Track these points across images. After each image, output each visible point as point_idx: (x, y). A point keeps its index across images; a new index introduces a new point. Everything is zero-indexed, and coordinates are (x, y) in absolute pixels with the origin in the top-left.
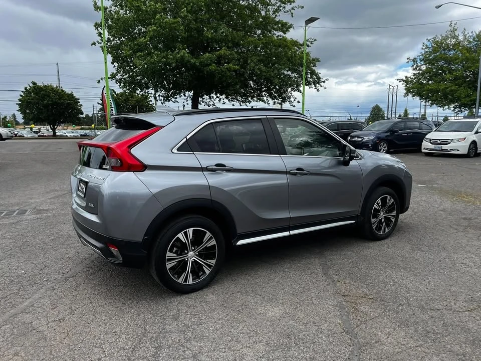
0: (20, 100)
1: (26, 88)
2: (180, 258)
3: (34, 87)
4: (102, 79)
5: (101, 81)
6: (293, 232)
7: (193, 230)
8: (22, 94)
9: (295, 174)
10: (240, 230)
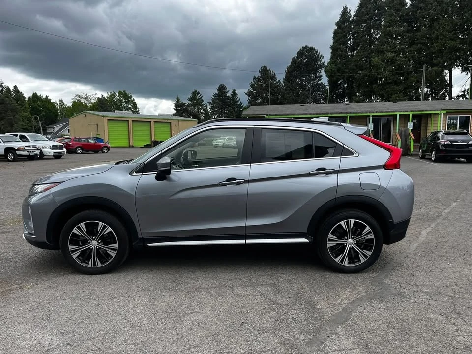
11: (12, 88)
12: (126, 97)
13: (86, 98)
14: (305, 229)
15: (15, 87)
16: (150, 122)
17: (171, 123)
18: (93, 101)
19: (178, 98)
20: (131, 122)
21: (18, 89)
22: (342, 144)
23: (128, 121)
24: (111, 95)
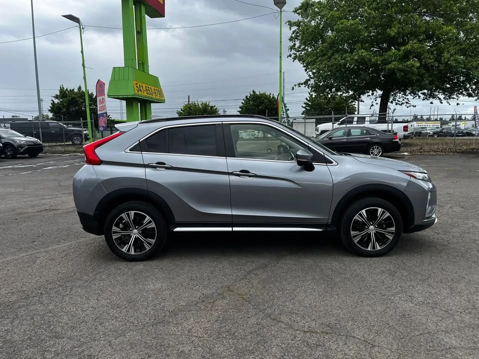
0: (240, 108)
1: (246, 97)
2: (125, 233)
3: (253, 95)
4: (295, 86)
5: (295, 87)
6: (235, 229)
7: (135, 213)
8: (243, 102)
9: (238, 175)
10: (178, 219)
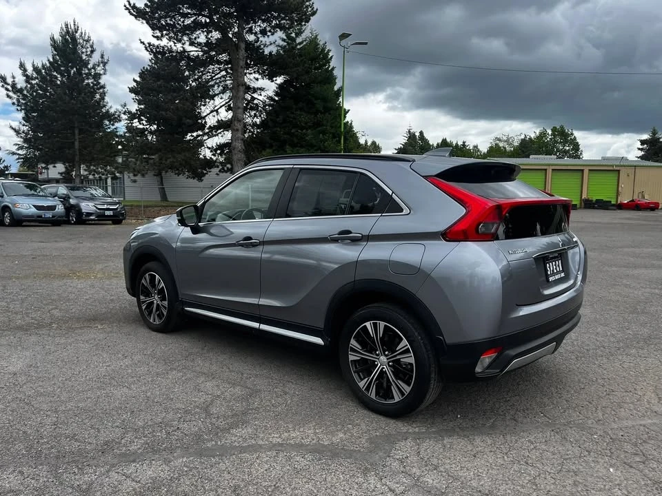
11: (417, 134)
12: (562, 135)
13: (507, 141)
14: (321, 324)
15: (421, 133)
16: (583, 170)
17: (619, 171)
18: (516, 144)
19: (654, 130)
20: (551, 170)
21: (425, 135)
22: (390, 192)
23: (546, 170)
24: (541, 134)
